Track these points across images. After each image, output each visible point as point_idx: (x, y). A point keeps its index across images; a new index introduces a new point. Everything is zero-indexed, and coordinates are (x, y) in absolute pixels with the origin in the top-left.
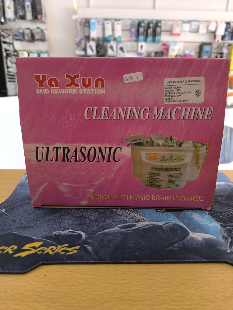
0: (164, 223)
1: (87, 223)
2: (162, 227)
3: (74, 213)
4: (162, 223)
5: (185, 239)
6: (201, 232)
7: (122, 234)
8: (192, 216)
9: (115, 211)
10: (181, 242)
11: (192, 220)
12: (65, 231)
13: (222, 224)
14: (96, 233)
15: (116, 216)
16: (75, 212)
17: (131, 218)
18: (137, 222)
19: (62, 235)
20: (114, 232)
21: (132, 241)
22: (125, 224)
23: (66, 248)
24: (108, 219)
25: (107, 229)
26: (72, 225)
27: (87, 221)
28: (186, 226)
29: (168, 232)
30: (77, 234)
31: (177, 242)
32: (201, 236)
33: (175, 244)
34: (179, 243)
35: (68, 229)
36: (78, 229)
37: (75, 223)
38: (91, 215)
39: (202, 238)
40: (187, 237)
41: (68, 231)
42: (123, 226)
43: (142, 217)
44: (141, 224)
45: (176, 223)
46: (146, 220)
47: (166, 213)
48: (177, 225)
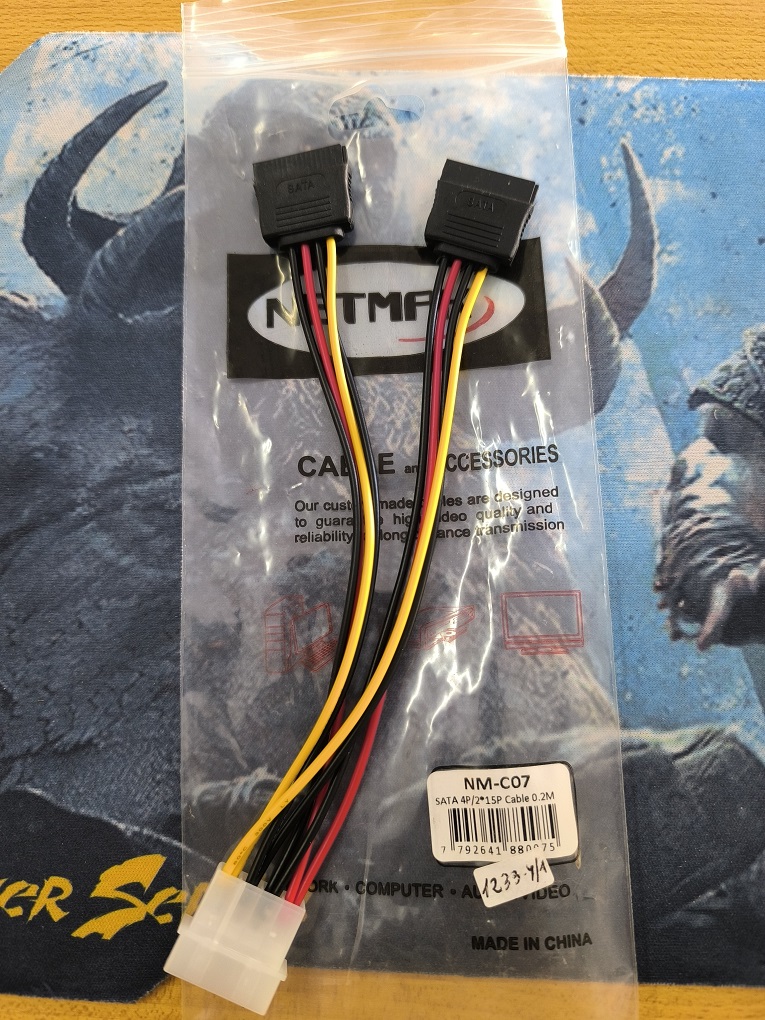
2: (672, 769)
4: (679, 739)
10: (731, 881)
12: (242, 780)
19: (231, 805)
29: (692, 810)
34: (723, 886)
35: (254, 764)
41: (253, 780)
43: (592, 683)
45: (742, 746)
46: (609, 710)
47: (720, 648)
48: (744, 756)
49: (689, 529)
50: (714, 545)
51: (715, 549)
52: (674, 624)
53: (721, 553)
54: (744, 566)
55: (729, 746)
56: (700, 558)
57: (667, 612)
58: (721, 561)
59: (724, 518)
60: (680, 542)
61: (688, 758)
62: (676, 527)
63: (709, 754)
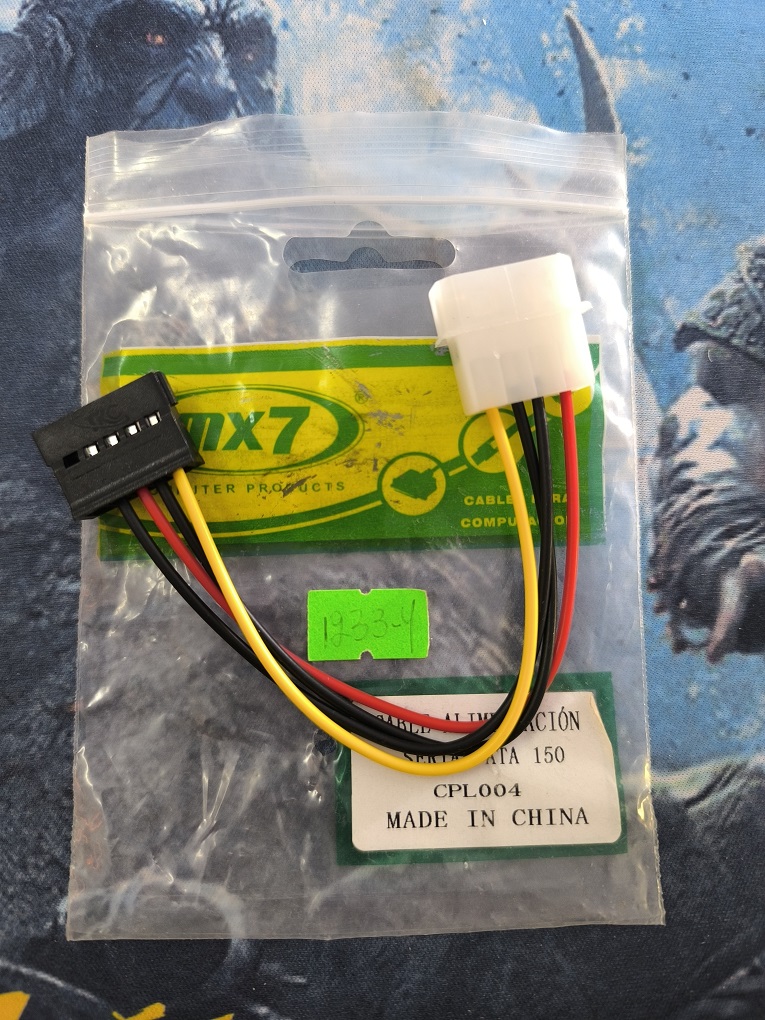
49: (686, 506)
50: (720, 524)
51: (721, 530)
52: (676, 632)
53: (729, 534)
54: (759, 548)
55: (754, 783)
56: (703, 543)
57: (666, 616)
58: (730, 544)
59: (730, 489)
60: (678, 523)
61: (704, 804)
62: (670, 505)
63: (730, 796)
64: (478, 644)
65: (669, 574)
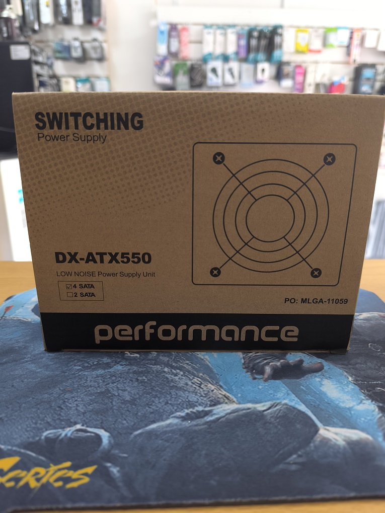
0: (268, 404)
1: (115, 407)
2: (263, 415)
3: (91, 386)
4: (264, 406)
5: (310, 442)
6: (341, 424)
7: (183, 432)
8: (321, 388)
9: (172, 380)
10: (303, 451)
11: (321, 396)
12: (68, 429)
13: (381, 405)
14: (131, 433)
15: (173, 392)
16: (92, 384)
17: (202, 396)
18: (214, 405)
19: (61, 438)
20: (168, 429)
21: (204, 452)
22: (191, 410)
23: (66, 471)
24: (157, 399)
25: (154, 422)
26: (84, 413)
27: (114, 403)
28: (312, 412)
29: (276, 427)
30: (93, 434)
31: (295, 451)
32: (341, 435)
33: (290, 455)
34: (300, 453)
35: (76, 423)
36: (95, 423)
37: (90, 408)
38: (125, 390)
39: (345, 440)
40: (315, 438)
41: (73, 428)
42: (187, 414)
43: (224, 393)
44: (221, 409)
45: (291, 406)
46: (232, 399)
47: (272, 381)
48: (293, 409)
52: (253, 376)
54: (274, 362)
55: (285, 406)
57: (249, 373)
58: (265, 361)
61: (270, 411)
63: (277, 409)
64: (194, 378)
65: (249, 366)
